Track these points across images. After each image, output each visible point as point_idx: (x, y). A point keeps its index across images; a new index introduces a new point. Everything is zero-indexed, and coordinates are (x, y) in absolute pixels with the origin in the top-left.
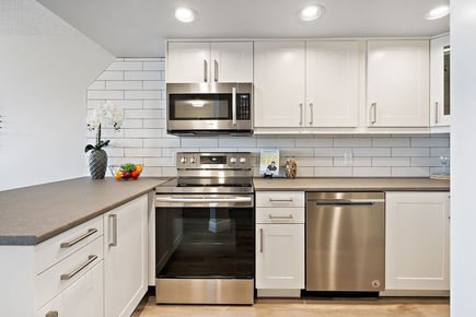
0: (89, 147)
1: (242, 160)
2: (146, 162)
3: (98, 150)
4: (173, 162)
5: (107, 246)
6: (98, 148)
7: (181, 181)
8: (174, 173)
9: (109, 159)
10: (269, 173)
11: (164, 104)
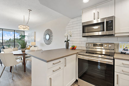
0: (65, 41)
1: (110, 46)
2: (78, 45)
3: (67, 42)
4: (85, 45)
5: (64, 66)
6: (67, 41)
7: (88, 51)
8: (85, 49)
9: (69, 44)
10: (124, 52)
11: (81, 29)
